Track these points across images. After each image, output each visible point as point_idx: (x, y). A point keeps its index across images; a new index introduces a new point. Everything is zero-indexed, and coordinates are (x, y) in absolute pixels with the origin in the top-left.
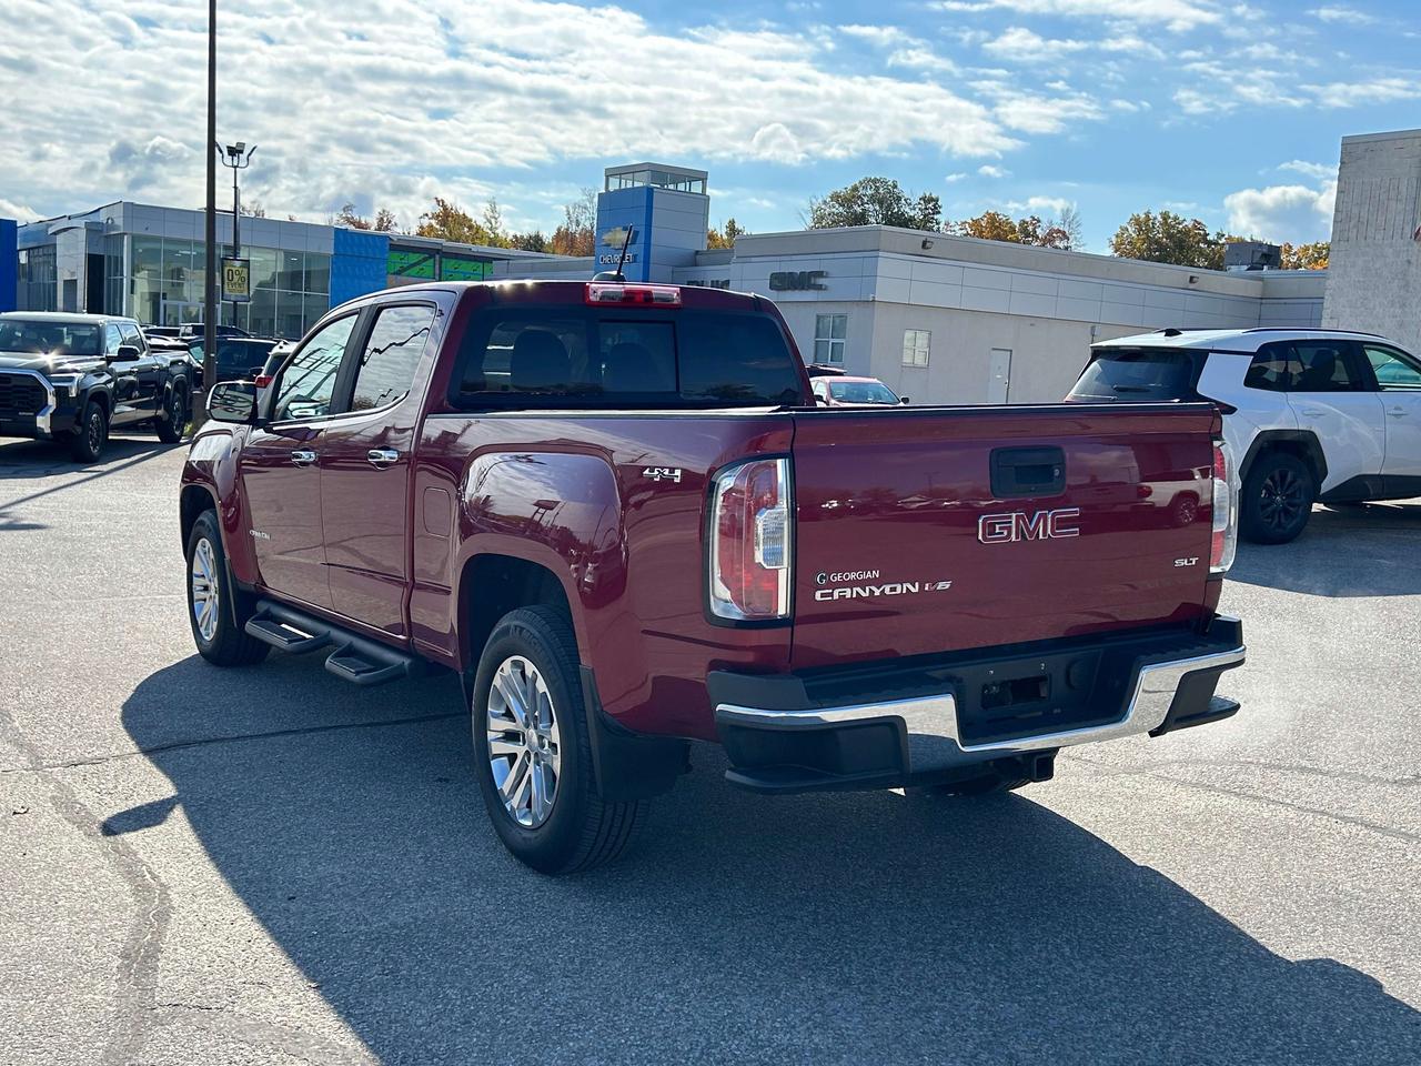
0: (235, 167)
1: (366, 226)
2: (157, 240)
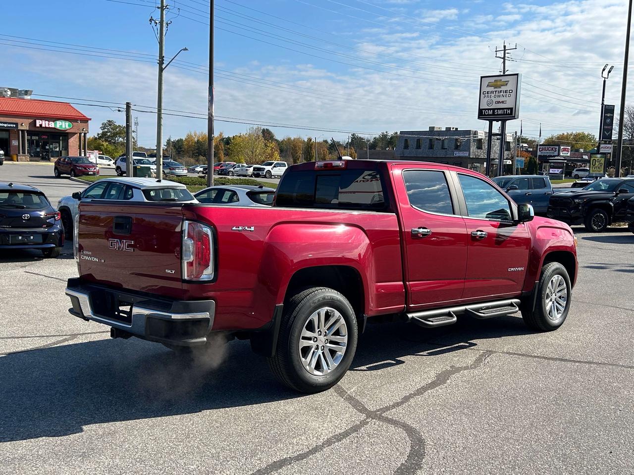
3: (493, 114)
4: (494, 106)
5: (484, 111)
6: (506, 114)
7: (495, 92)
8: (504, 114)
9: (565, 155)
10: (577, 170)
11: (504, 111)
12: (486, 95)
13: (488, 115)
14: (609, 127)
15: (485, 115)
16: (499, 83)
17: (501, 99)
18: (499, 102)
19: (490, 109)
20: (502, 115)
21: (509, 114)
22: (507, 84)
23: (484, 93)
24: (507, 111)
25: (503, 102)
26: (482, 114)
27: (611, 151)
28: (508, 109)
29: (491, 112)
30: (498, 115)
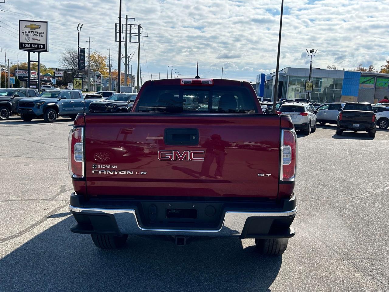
0: (311, 56)
1: (365, 71)
2: (296, 77)
3: (31, 47)
4: (31, 42)
5: (23, 44)
6: (41, 48)
7: (31, 32)
8: (39, 48)
9: (34, 76)
10: (43, 87)
11: (39, 46)
12: (24, 33)
13: (27, 47)
14: (83, 61)
15: (24, 47)
16: (33, 26)
17: (36, 37)
18: (34, 39)
19: (29, 44)
20: (37, 48)
21: (42, 48)
22: (40, 28)
23: (23, 32)
24: (41, 46)
25: (37, 40)
26: (22, 46)
27: (62, 75)
28: (42, 44)
29: (29, 46)
30: (34, 48)
